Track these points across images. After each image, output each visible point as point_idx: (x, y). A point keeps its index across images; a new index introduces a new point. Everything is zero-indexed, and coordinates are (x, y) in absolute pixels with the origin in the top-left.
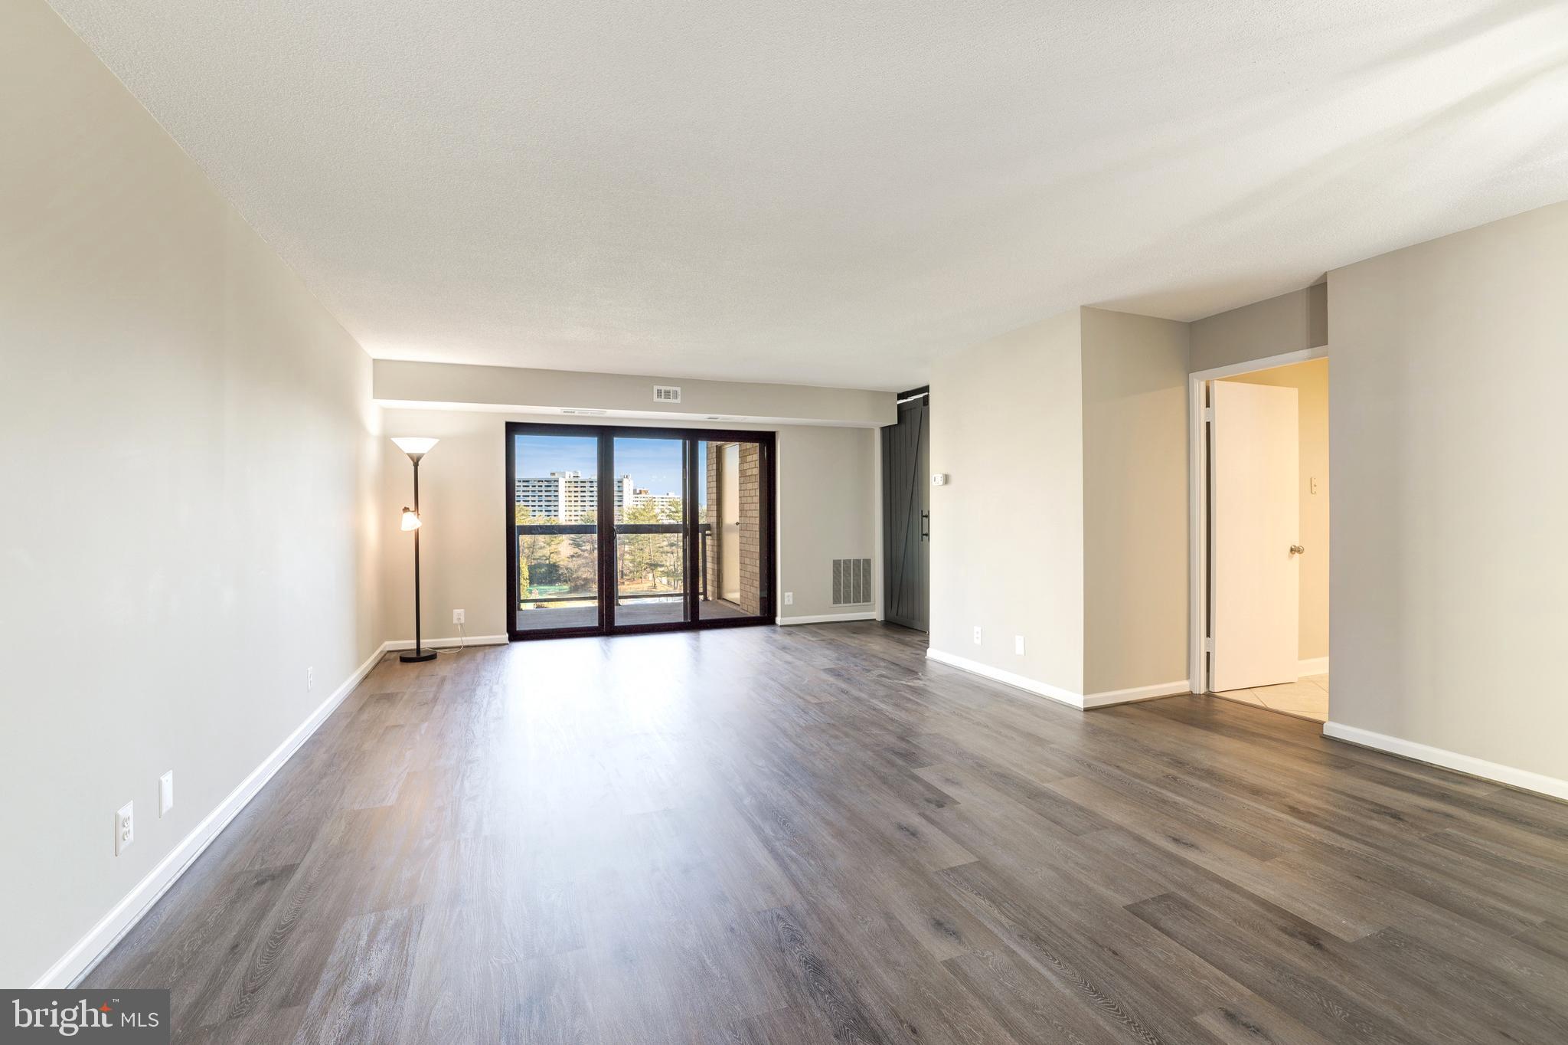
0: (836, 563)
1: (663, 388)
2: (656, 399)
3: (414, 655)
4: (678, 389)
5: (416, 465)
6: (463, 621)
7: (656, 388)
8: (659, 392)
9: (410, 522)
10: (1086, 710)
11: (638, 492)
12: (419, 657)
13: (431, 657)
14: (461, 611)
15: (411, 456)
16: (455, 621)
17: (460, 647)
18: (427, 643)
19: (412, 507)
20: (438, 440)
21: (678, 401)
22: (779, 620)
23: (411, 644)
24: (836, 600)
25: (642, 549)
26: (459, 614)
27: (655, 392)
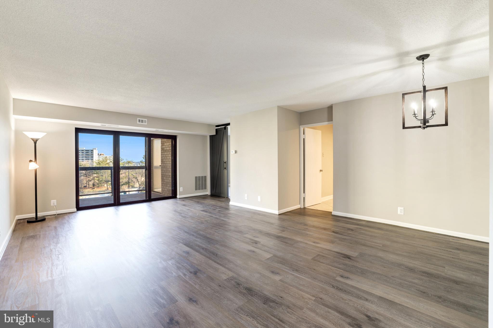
0: (196, 178)
1: (141, 119)
2: (138, 123)
3: (35, 220)
4: (146, 120)
5: (35, 143)
6: (56, 204)
7: (138, 119)
8: (139, 120)
9: (33, 166)
10: (279, 215)
11: (100, 154)
12: (37, 220)
13: (43, 220)
14: (55, 201)
15: (33, 139)
16: (52, 205)
17: (56, 215)
18: (40, 214)
19: (34, 160)
20: (46, 133)
21: (146, 124)
22: (178, 196)
23: (33, 215)
24: (196, 189)
25: (102, 176)
26: (54, 202)
27: (138, 120)
